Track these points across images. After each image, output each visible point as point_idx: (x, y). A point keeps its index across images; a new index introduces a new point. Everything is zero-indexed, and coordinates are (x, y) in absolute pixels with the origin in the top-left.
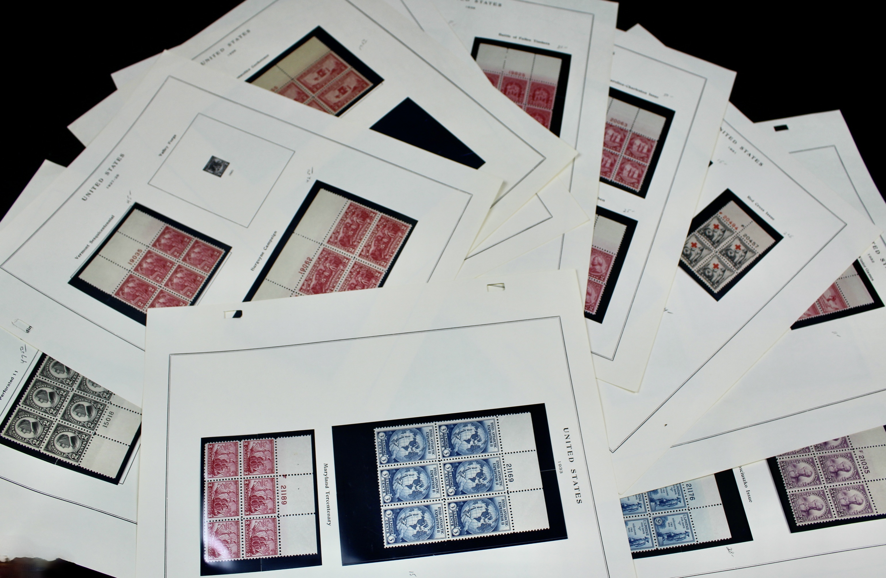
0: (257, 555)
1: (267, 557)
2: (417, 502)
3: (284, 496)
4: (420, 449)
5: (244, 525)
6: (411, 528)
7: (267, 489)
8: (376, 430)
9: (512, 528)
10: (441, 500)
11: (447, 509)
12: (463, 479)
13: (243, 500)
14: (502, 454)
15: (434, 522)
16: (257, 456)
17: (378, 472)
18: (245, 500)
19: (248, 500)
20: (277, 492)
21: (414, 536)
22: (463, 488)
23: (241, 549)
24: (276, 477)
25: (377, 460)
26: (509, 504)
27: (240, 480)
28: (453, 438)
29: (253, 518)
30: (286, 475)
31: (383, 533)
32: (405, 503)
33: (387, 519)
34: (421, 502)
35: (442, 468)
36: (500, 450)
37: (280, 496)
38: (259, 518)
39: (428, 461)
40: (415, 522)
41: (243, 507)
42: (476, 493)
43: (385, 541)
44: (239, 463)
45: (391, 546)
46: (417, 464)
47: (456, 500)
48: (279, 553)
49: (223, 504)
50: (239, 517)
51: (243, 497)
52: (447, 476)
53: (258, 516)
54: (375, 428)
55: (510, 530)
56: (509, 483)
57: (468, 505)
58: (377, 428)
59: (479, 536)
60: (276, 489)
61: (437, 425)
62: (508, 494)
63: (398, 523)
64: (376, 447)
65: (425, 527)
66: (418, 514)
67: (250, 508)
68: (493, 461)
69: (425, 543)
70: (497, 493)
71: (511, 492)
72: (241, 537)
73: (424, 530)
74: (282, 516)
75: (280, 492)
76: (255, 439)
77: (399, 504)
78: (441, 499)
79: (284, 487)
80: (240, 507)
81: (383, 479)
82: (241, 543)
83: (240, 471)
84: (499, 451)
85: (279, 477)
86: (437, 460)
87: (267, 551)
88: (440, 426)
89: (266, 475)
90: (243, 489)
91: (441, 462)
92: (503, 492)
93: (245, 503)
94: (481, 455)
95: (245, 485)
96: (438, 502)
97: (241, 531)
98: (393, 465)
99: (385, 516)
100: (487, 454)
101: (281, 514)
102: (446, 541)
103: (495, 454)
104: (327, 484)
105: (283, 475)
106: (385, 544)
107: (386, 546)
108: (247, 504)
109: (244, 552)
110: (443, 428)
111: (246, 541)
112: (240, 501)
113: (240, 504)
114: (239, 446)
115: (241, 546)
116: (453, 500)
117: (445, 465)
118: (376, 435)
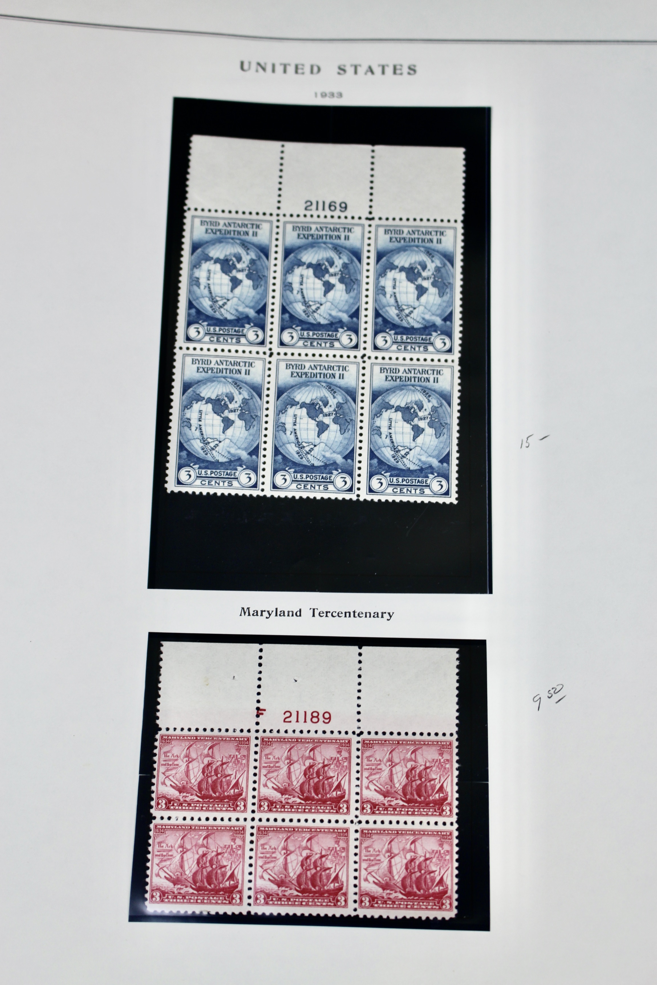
0: (449, 790)
1: (456, 765)
2: (360, 418)
3: (309, 717)
4: (235, 392)
5: (371, 818)
6: (420, 439)
7: (289, 758)
8: (171, 486)
9: (452, 224)
10: (364, 365)
11: (387, 355)
12: (322, 308)
13: (310, 817)
14: (278, 215)
15: (413, 386)
16: (200, 776)
17: (276, 496)
18: (310, 812)
19: (311, 805)
20: (297, 734)
21: (438, 435)
22: (343, 312)
23: (432, 827)
24: (260, 734)
25: (244, 495)
26: (397, 222)
27: (256, 823)
28: (222, 315)
29: (357, 794)
30: (258, 709)
31: (422, 502)
32: (359, 445)
33: (390, 490)
34: (362, 408)
35: (289, 351)
36: (268, 217)
37: (309, 726)
38: (358, 779)
39: (267, 379)
40: (408, 428)
41: (326, 817)
42: (359, 285)
43: (441, 500)
44: (211, 822)
45: (454, 489)
46: (271, 406)
47: (370, 332)
48: (448, 737)
49: (315, 867)
50: (353, 828)
51: (303, 817)
52: (310, 342)
53: (354, 782)
54: (166, 489)
55: (455, 229)
56: (348, 213)
57: (384, 307)
58: (166, 485)
59: (458, 296)
60: (290, 734)
61: (185, 346)
62: (373, 219)
63: (404, 465)
64: (212, 492)
65: (421, 408)
66: (390, 420)
67: (332, 800)
68: (292, 238)
69: (458, 415)
70: (367, 241)
71: (370, 213)
72: (402, 826)
73: (429, 410)
74: (359, 724)
75: (298, 727)
76: (154, 781)
77: (358, 458)
78: (362, 365)
79: (288, 714)
80: (326, 824)
81: (294, 486)
82: (417, 826)
83: (234, 822)
84: (271, 222)
85: (261, 728)
86: (268, 359)
87: (441, 766)
88: (188, 339)
89: (253, 756)
90: (280, 816)
91: (275, 351)
92: (367, 229)
93: (318, 812)
94: (273, 262)
95: (270, 810)
96: (367, 372)
97: (387, 826)
98: (263, 460)
99: (382, 493)
100: (273, 249)
101: (353, 726)
102: (459, 368)
103: (275, 230)
104: (291, 614)
105: (258, 716)
106: (448, 501)
107: (453, 499)
108: (321, 808)
109: (440, 820)
110: (192, 332)
111: (413, 814)
112: (310, 824)
113: (318, 824)
114: (166, 821)
115: (425, 826)
116: (369, 339)
117: (282, 344)
118: (184, 489)
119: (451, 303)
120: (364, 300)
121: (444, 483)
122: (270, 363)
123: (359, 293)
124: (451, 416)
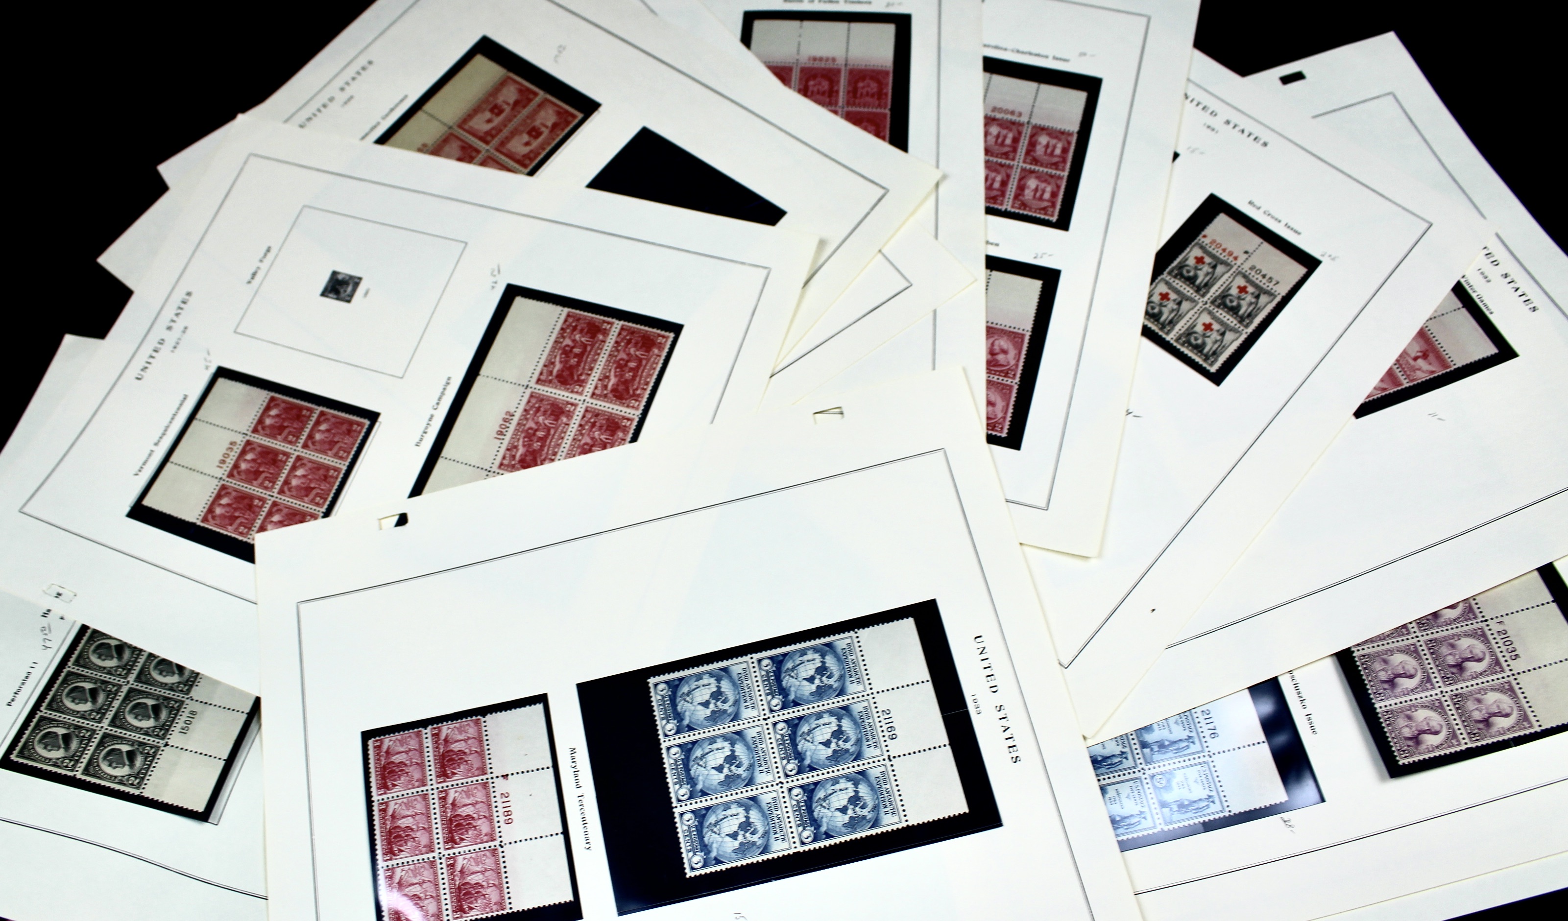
1: (489, 915)
2: (734, 793)
3: (507, 810)
4: (730, 703)
6: (728, 839)
7: (477, 803)
8: (652, 681)
9: (904, 819)
11: (787, 799)
12: (810, 744)
14: (872, 694)
15: (768, 824)
16: (457, 750)
17: (662, 751)
18: (443, 825)
19: (447, 824)
21: (735, 852)
22: (811, 760)
25: (657, 730)
26: (893, 779)
28: (784, 678)
30: (507, 775)
31: (682, 853)
32: (714, 797)
33: (685, 828)
35: (771, 731)
36: (868, 687)
38: (469, 851)
39: (746, 722)
40: (735, 828)
42: (835, 765)
43: (686, 866)
44: (427, 764)
45: (697, 873)
47: (801, 782)
49: (406, 836)
52: (781, 743)
54: (649, 677)
55: (900, 822)
56: (889, 742)
58: (652, 676)
59: (848, 838)
60: (493, 800)
61: (754, 660)
62: (890, 761)
63: (706, 833)
64: (655, 708)
65: (753, 834)
66: (738, 814)
67: (453, 837)
71: (894, 758)
72: (442, 887)
73: (752, 840)
74: (508, 844)
78: (774, 784)
79: (507, 795)
81: (672, 762)
82: (443, 897)
84: (865, 691)
85: (495, 780)
86: (761, 718)
87: (487, 905)
88: (760, 661)
91: (768, 721)
92: (881, 758)
93: (443, 830)
94: (835, 700)
96: (770, 789)
97: (440, 877)
99: (682, 823)
101: (505, 840)
102: (791, 854)
103: (860, 695)
104: (577, 782)
105: (502, 776)
106: (687, 871)
107: (689, 874)
108: (446, 831)
110: (766, 662)
111: (451, 893)
115: (444, 902)
116: (796, 783)
117: (775, 724)
118: (652, 690)
119: (841, 834)
120: (825, 772)
121: (700, 865)
122: (759, 720)
123: (829, 767)
124: (752, 857)
